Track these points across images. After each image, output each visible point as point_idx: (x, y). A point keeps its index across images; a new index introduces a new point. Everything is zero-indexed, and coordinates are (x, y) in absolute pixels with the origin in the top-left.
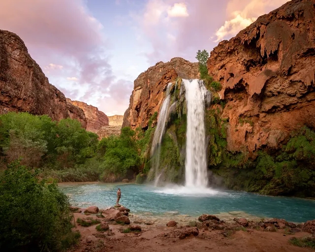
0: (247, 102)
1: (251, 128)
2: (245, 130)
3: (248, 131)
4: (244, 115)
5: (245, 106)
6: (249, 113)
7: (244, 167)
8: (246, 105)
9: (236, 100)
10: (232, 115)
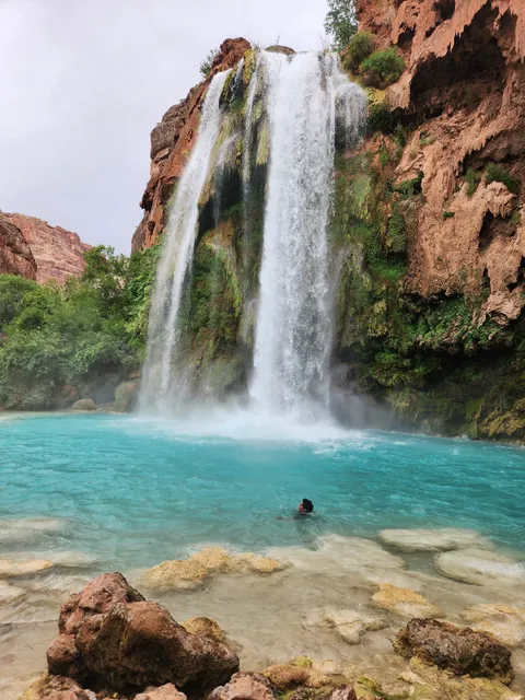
0: (499, 104)
1: (506, 198)
2: (481, 210)
3: (495, 211)
4: (484, 155)
5: (488, 120)
6: (504, 145)
7: (469, 346)
8: (493, 115)
9: (456, 109)
10: (434, 161)
